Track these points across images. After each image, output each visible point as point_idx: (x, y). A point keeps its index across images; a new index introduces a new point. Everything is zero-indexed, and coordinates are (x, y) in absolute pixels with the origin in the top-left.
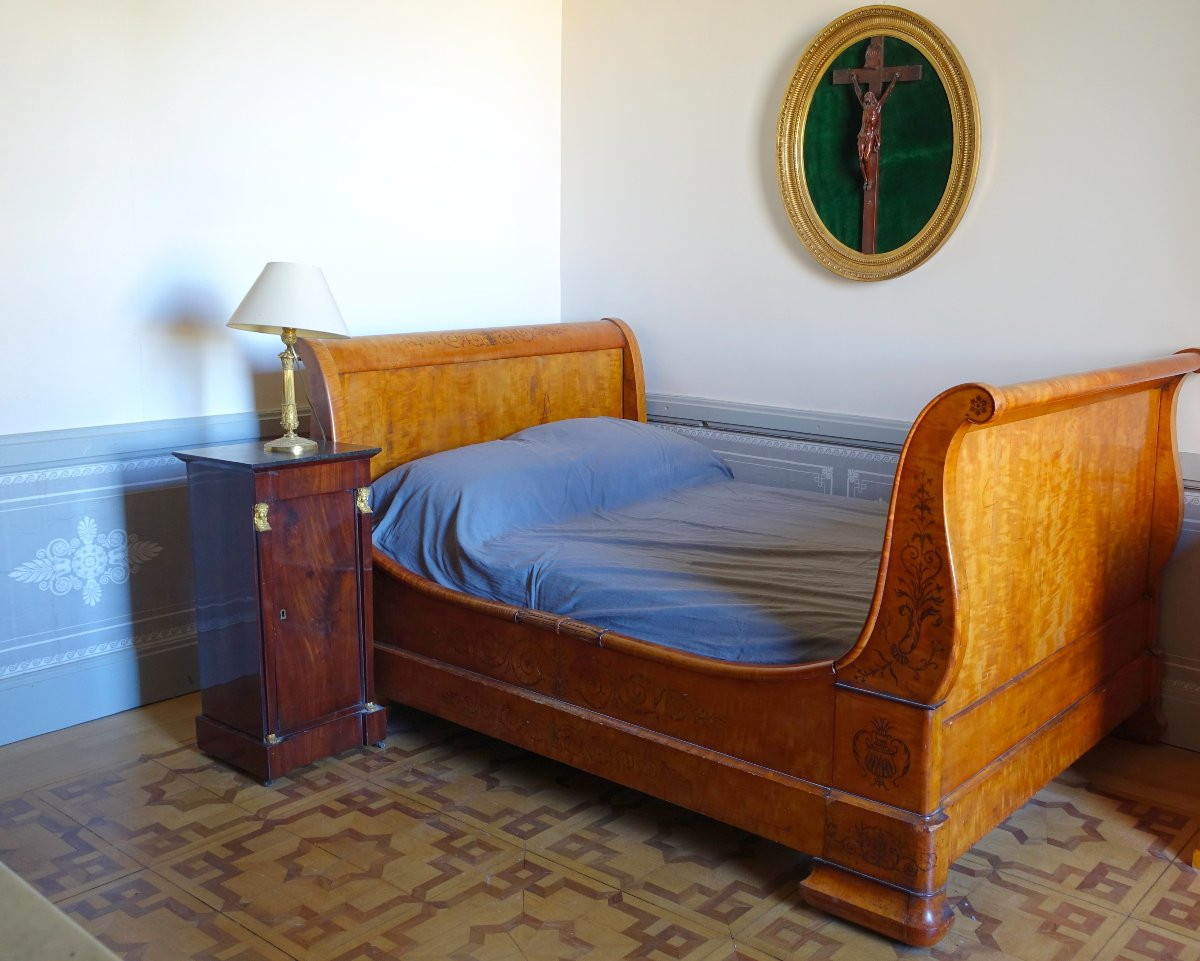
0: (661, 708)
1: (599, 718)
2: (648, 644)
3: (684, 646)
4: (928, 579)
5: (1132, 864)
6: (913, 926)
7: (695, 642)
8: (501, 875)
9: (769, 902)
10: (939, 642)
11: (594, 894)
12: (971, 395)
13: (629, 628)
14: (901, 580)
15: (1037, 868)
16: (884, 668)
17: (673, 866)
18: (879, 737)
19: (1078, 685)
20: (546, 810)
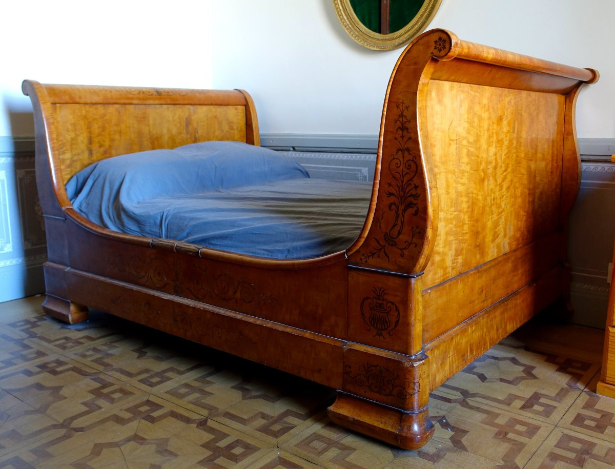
0: (238, 295)
1: (201, 305)
3: (252, 253)
4: (408, 181)
5: (557, 391)
6: (404, 434)
7: (260, 249)
8: (128, 410)
9: (308, 422)
10: (417, 227)
11: (188, 420)
12: (435, 37)
13: (220, 245)
14: (390, 185)
15: (493, 396)
16: (380, 250)
17: (247, 401)
18: (378, 301)
19: (518, 280)
20: (172, 369)
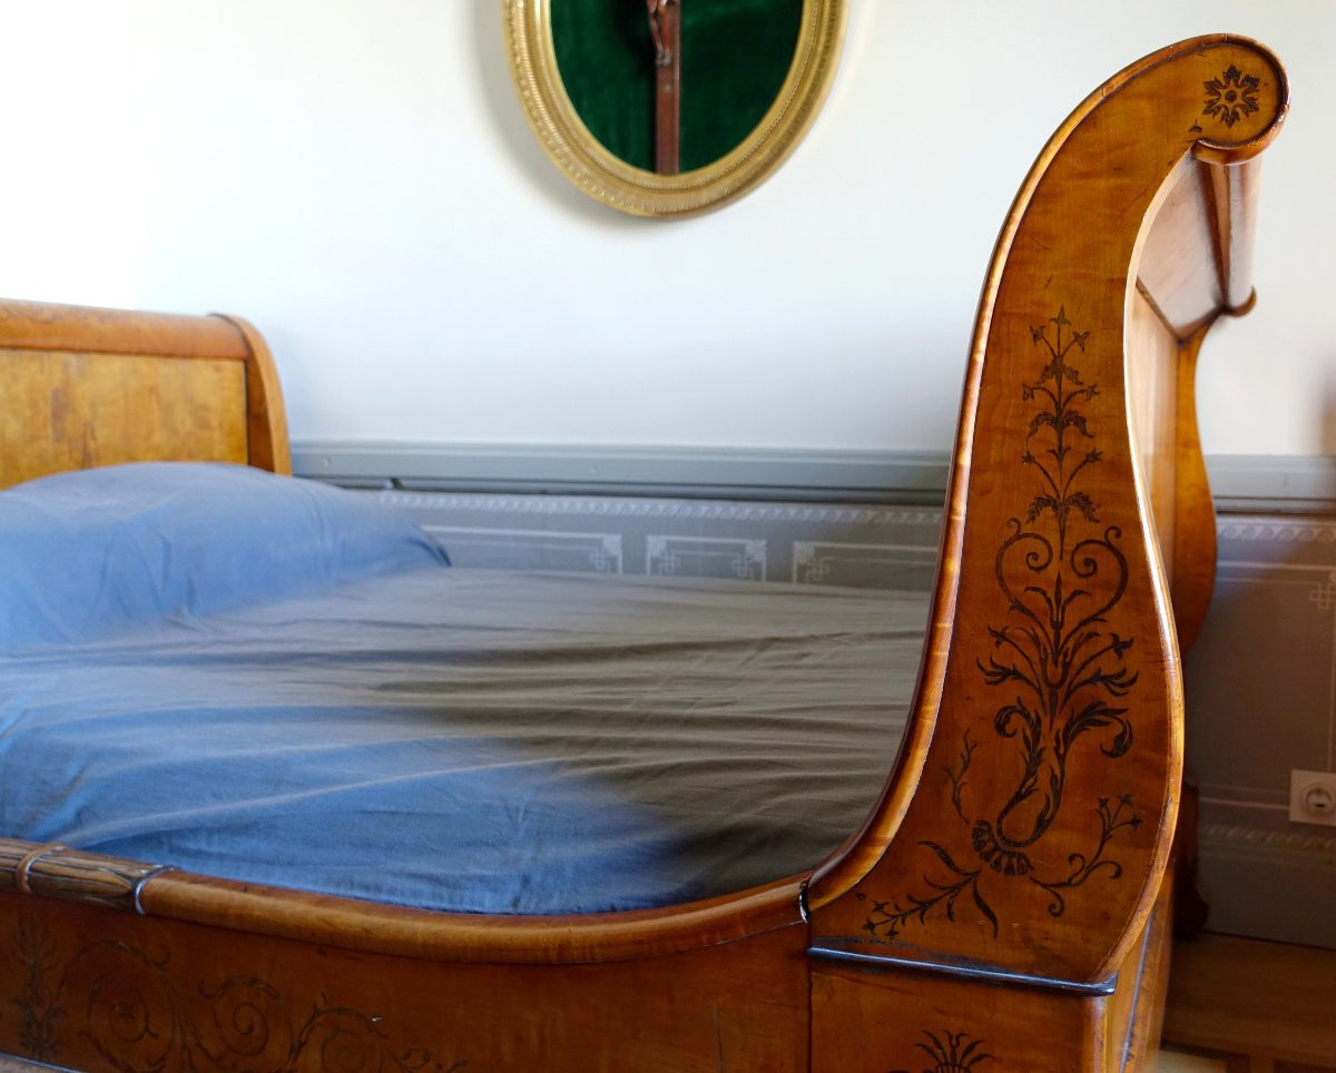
2: (269, 891)
3: (367, 888)
4: (1084, 623)
7: (397, 874)
10: (1124, 801)
12: (1212, 66)
13: (221, 857)
14: (1000, 637)
16: (955, 889)
